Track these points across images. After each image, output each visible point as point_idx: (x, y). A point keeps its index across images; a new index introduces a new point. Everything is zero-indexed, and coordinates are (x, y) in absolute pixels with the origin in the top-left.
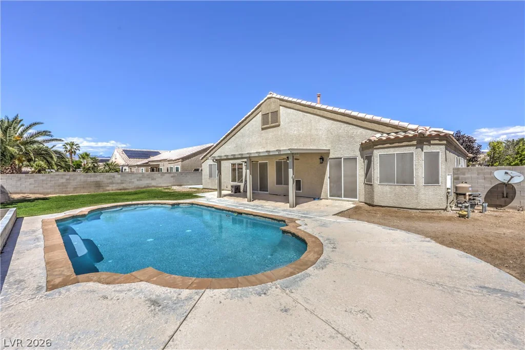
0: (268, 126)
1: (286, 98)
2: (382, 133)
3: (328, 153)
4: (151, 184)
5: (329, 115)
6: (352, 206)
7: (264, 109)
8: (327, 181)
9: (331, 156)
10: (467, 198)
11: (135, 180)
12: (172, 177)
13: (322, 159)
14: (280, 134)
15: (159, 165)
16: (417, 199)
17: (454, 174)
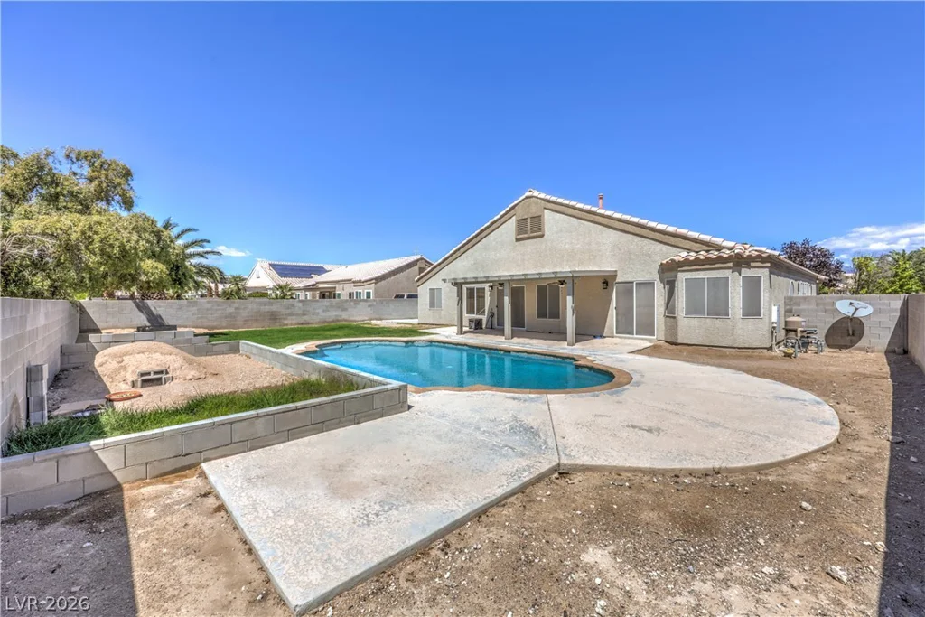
0: (526, 236)
1: (554, 199)
2: (689, 250)
3: (614, 275)
4: (341, 316)
5: (617, 224)
6: (649, 344)
7: (520, 213)
8: (612, 313)
9: (618, 280)
10: (799, 335)
11: (320, 311)
12: (369, 306)
13: (606, 283)
14: (543, 247)
15: (335, 288)
16: (733, 335)
17: (786, 304)
